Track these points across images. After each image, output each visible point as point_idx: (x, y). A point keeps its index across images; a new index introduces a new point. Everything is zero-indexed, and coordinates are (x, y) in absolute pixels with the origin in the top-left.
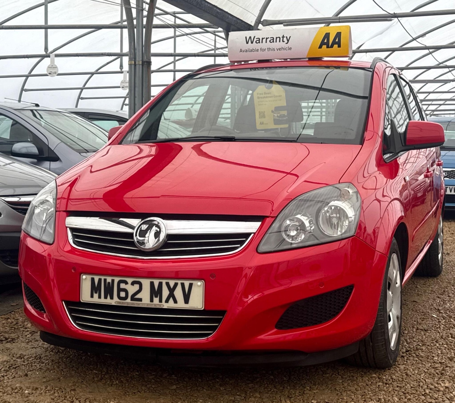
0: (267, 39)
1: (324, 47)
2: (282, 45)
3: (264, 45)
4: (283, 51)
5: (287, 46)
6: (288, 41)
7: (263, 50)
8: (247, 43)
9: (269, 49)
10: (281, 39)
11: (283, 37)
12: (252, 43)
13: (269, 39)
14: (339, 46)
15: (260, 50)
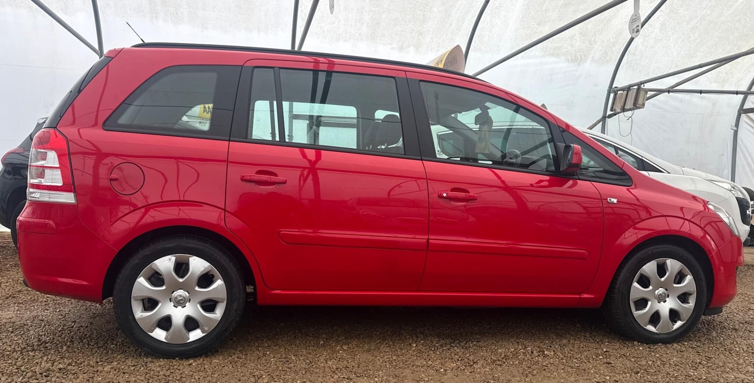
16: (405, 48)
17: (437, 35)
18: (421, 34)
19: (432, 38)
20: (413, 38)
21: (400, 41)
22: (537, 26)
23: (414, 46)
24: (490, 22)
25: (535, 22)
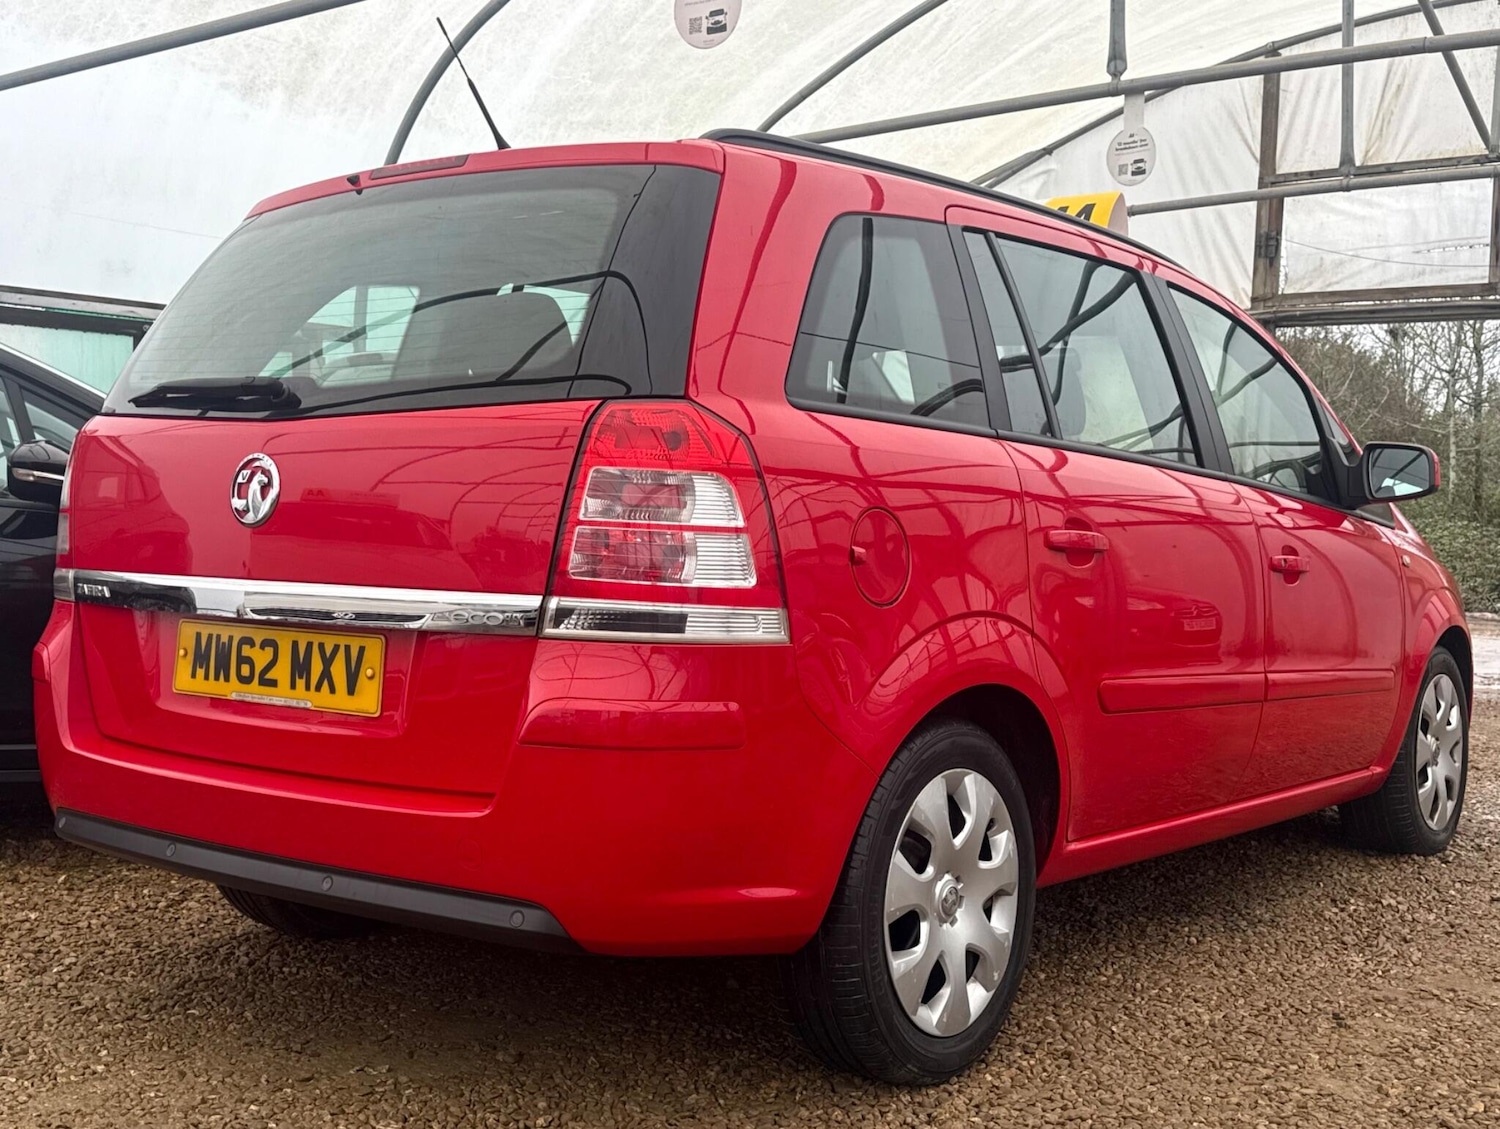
16: (259, 90)
17: (353, 66)
18: (315, 55)
19: (338, 71)
20: (290, 63)
21: (251, 67)
22: (589, 82)
23: (287, 88)
24: (489, 51)
25: (591, 70)
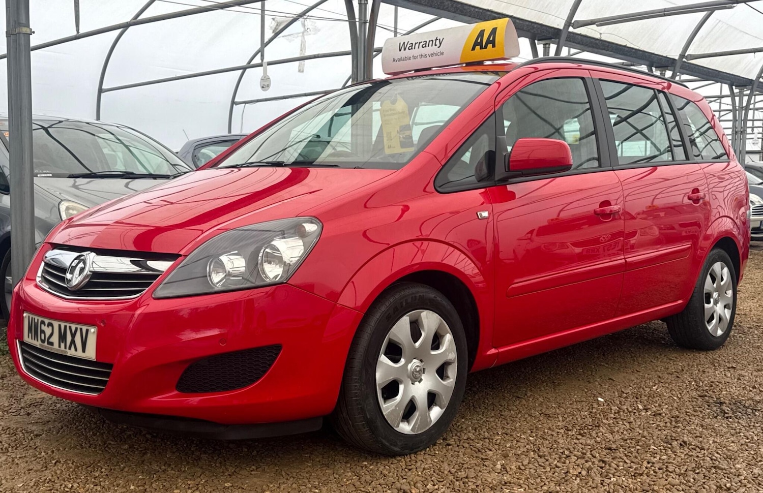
0: (420, 43)
1: (478, 48)
2: (434, 49)
3: (416, 51)
4: (435, 57)
5: (439, 50)
6: (440, 44)
7: (415, 57)
8: (400, 50)
9: (421, 56)
10: (434, 42)
11: (436, 39)
12: (405, 50)
13: (423, 43)
14: (494, 46)
15: (412, 57)
